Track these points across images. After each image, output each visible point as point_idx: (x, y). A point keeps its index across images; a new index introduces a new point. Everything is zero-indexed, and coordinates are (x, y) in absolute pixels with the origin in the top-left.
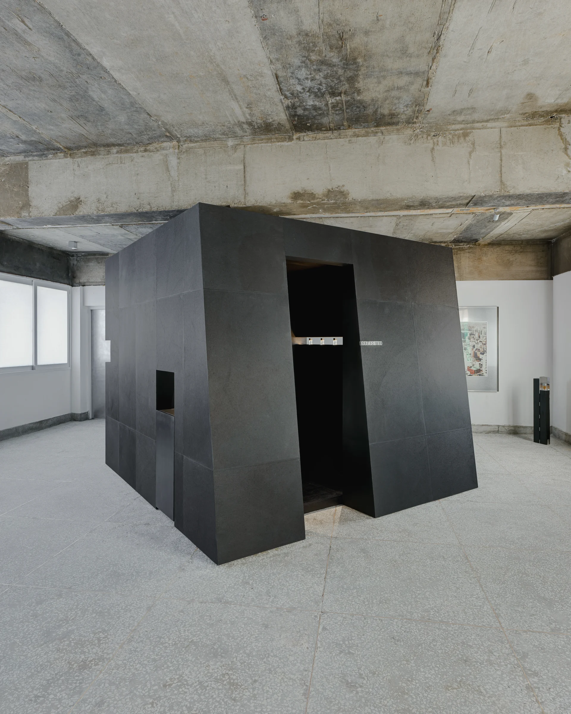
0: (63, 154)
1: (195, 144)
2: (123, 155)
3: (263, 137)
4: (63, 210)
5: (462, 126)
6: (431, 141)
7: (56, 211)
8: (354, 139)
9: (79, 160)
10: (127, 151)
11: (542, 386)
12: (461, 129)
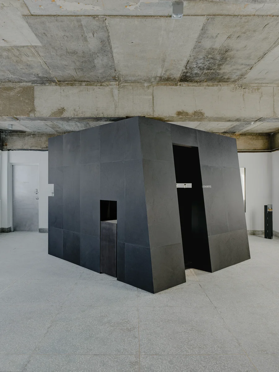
0: (55, 84)
1: (128, 84)
2: (89, 87)
3: (163, 83)
4: (54, 114)
5: (257, 85)
6: (243, 91)
7: (50, 114)
8: (207, 87)
9: (64, 87)
10: (91, 85)
11: (268, 209)
12: (256, 86)
